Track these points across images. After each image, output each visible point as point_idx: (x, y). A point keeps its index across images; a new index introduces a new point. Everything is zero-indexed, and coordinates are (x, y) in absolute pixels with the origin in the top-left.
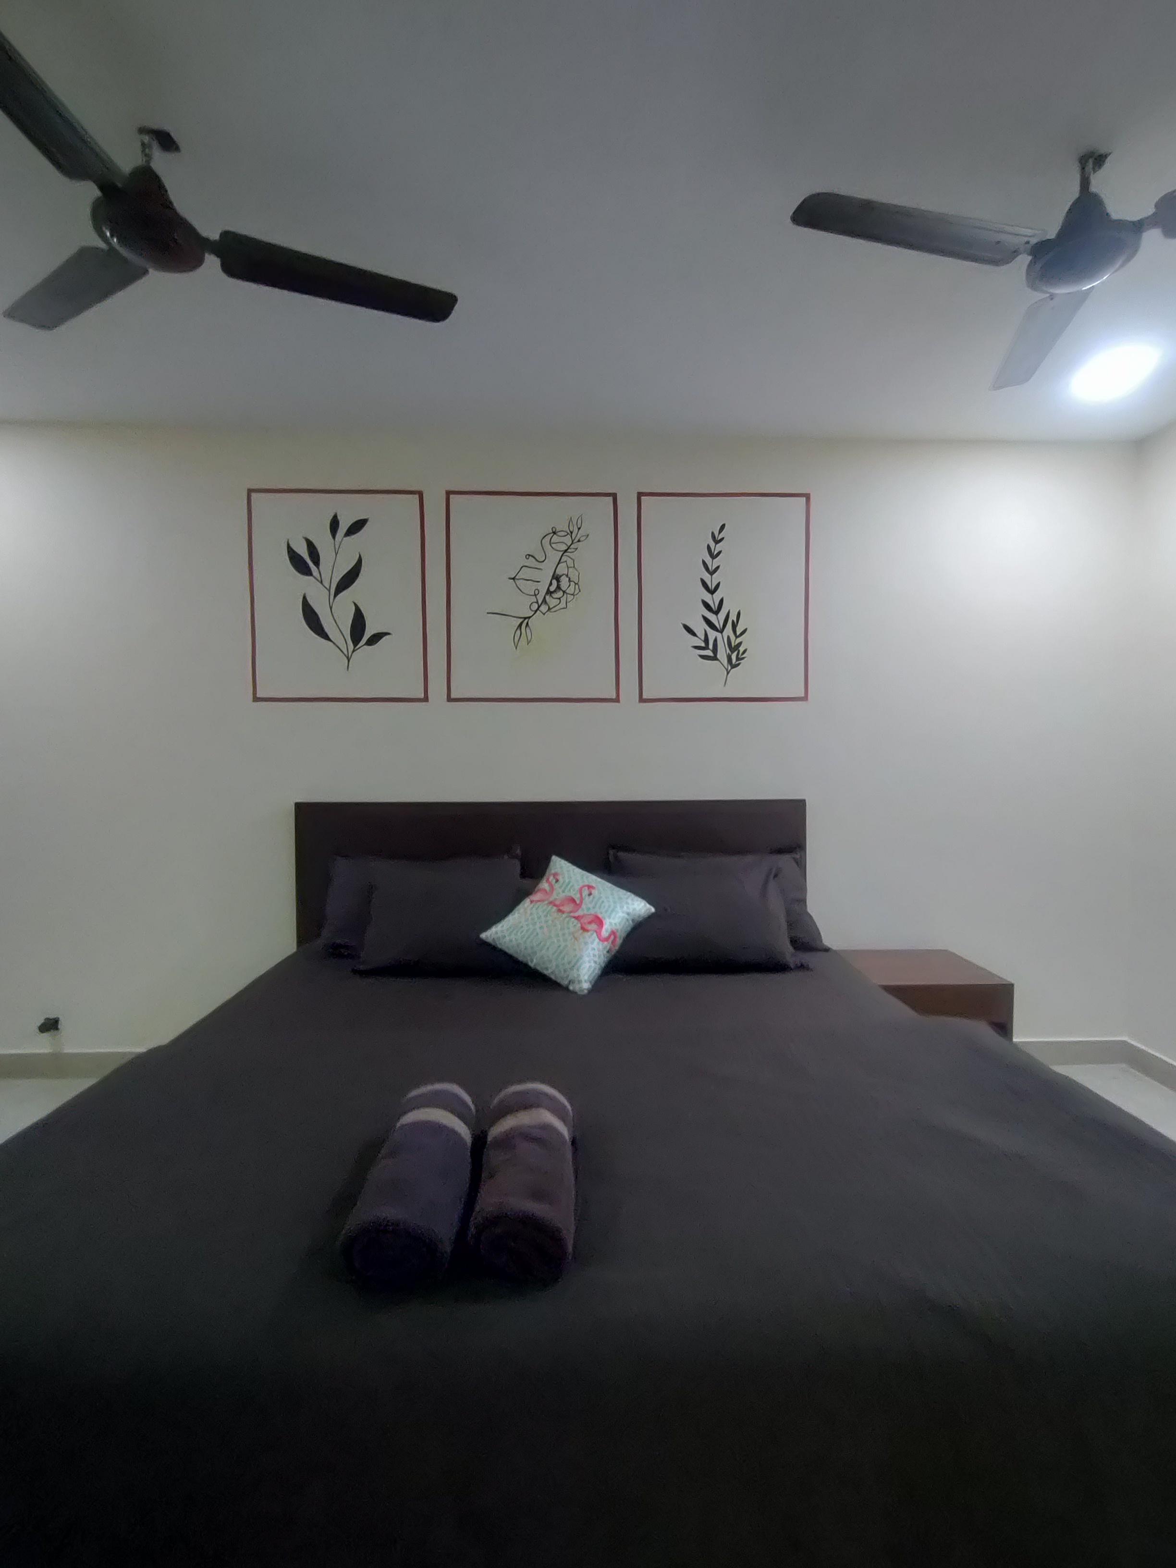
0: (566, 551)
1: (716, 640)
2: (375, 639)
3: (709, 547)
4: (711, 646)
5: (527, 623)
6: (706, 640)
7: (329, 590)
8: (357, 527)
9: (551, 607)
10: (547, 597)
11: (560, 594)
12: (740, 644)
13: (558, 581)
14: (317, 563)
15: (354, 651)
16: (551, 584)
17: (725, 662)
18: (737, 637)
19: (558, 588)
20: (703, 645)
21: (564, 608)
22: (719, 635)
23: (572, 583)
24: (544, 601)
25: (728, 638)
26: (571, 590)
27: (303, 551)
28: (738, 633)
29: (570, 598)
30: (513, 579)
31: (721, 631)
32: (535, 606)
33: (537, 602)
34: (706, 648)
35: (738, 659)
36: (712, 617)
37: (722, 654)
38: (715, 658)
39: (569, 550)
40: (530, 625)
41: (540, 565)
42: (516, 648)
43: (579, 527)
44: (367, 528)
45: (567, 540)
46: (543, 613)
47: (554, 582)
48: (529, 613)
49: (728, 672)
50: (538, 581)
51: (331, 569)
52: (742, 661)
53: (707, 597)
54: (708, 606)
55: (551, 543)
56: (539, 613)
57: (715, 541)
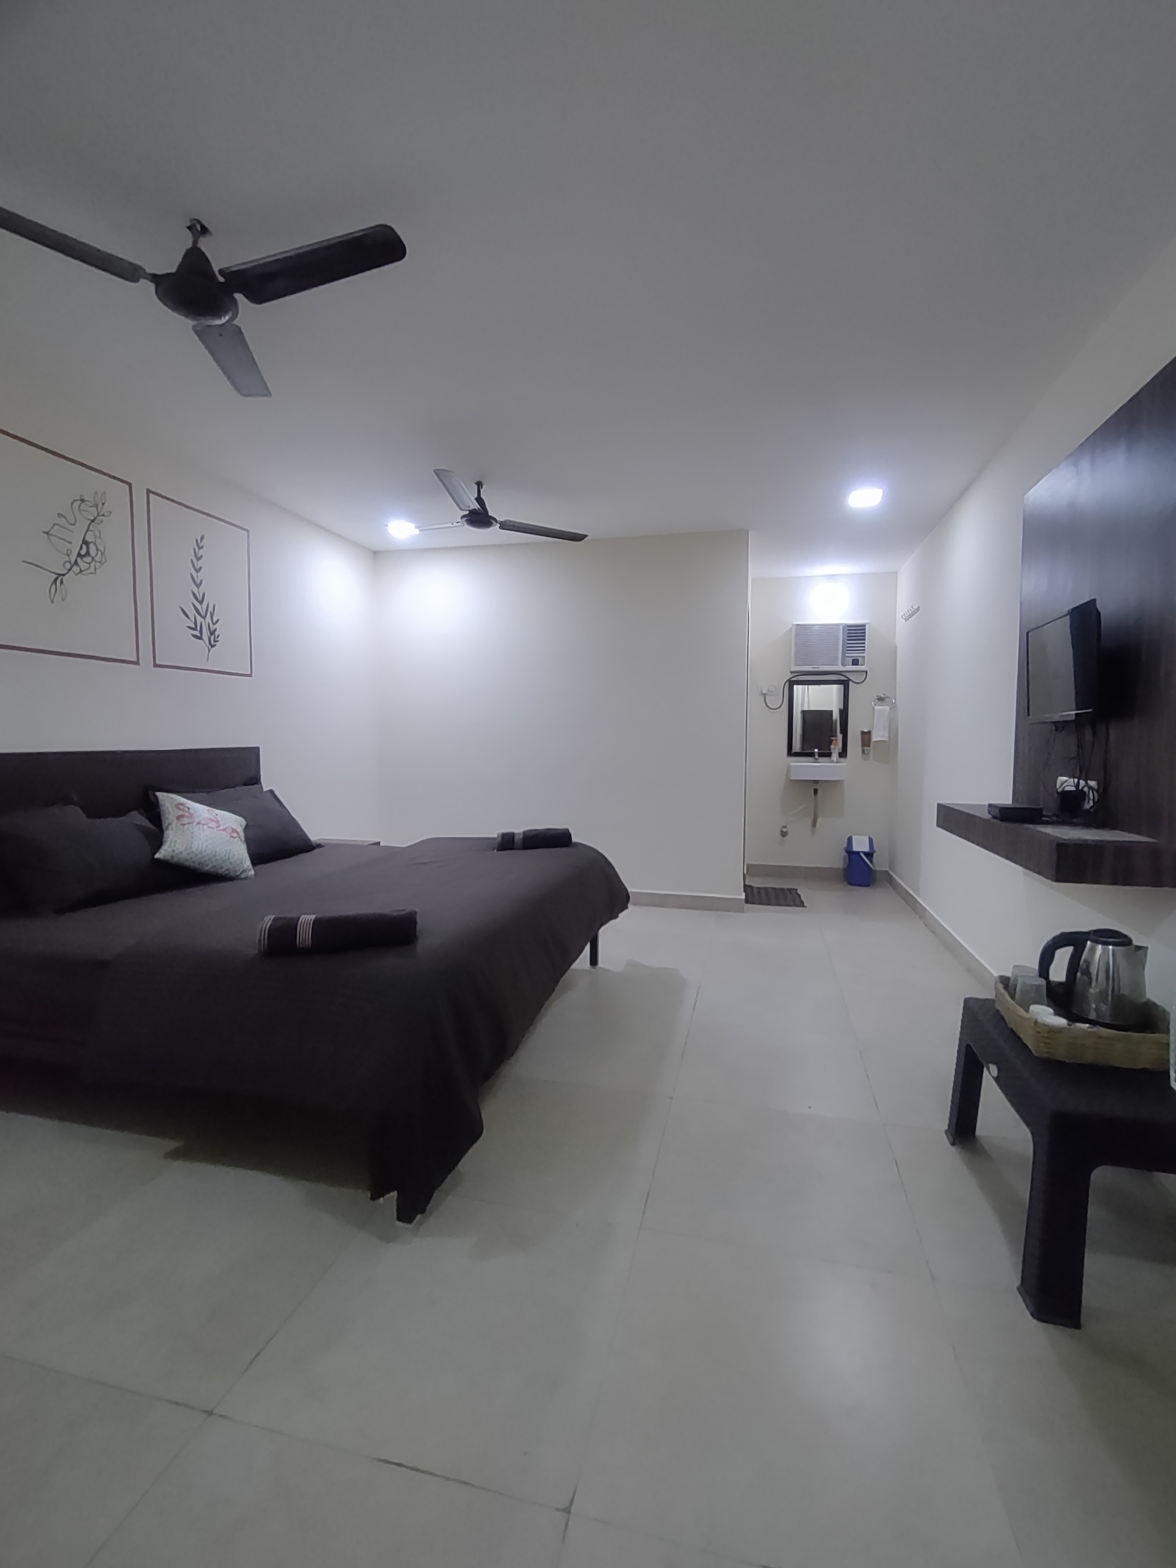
0: (93, 521)
1: (201, 624)
3: (193, 551)
4: (199, 629)
5: (62, 582)
6: (195, 623)
9: (82, 569)
10: (79, 560)
11: (88, 559)
13: (88, 548)
16: (81, 548)
17: (207, 642)
18: (214, 624)
19: (88, 553)
20: (193, 626)
21: (92, 573)
22: (203, 620)
23: (100, 553)
24: (76, 563)
25: (209, 624)
26: (98, 558)
28: (214, 621)
29: (98, 565)
30: (47, 533)
31: (204, 618)
32: (68, 566)
33: (70, 562)
34: (195, 629)
35: (215, 641)
36: (198, 606)
37: (205, 636)
38: (200, 638)
39: (96, 521)
40: (64, 582)
41: (71, 527)
42: (52, 602)
43: (103, 502)
45: (94, 511)
46: (76, 574)
47: (84, 547)
48: (63, 571)
49: (209, 650)
50: (70, 542)
52: (217, 643)
53: (195, 590)
54: (195, 597)
55: (80, 509)
56: (72, 572)
57: (198, 546)
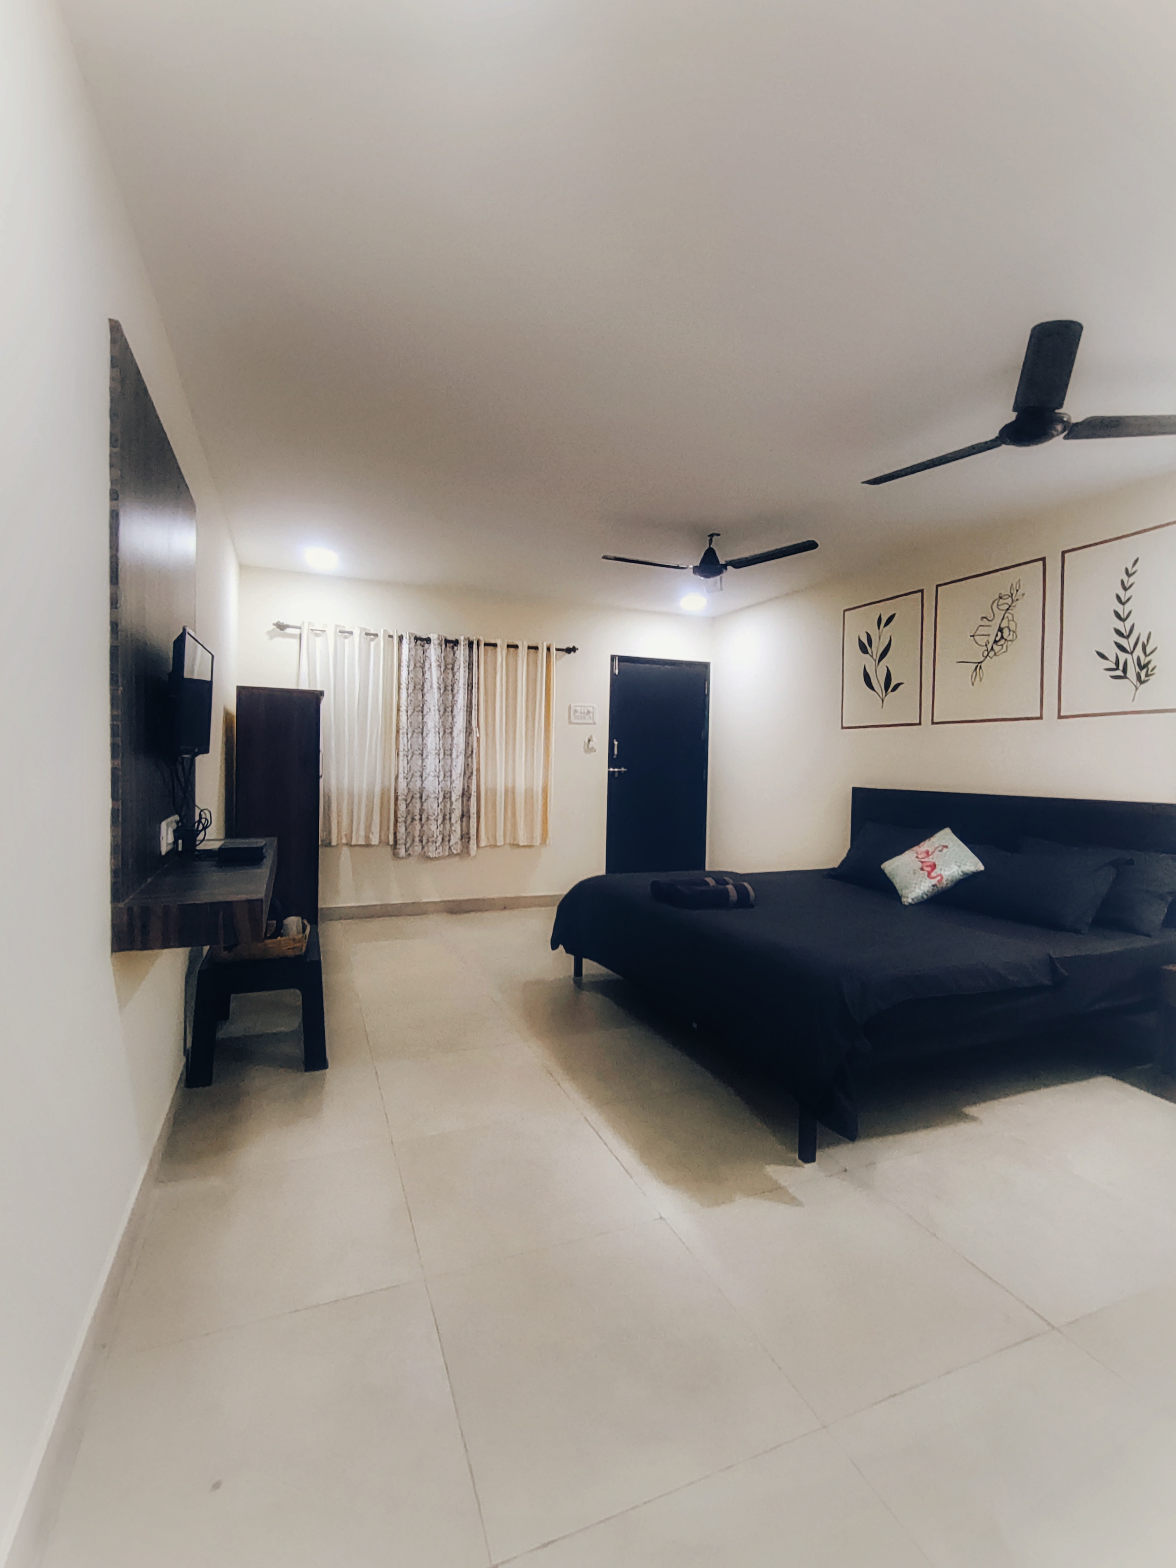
0: (1008, 609)
1: (1126, 663)
2: (896, 687)
3: (1122, 582)
4: (1121, 667)
5: (981, 667)
6: (1117, 663)
7: (875, 661)
8: (890, 619)
9: (996, 652)
10: (995, 647)
11: (1002, 642)
12: (1149, 662)
13: (1002, 633)
14: (870, 646)
15: (886, 696)
16: (997, 635)
17: (1135, 681)
18: (1146, 656)
19: (1002, 637)
20: (1114, 666)
21: (1004, 652)
22: (1128, 656)
23: (1011, 633)
24: (992, 649)
25: (1139, 659)
27: (865, 640)
28: (1148, 652)
30: (973, 636)
32: (986, 653)
33: (987, 650)
34: (1117, 669)
35: (1147, 675)
37: (1131, 673)
38: (1124, 677)
39: (1011, 608)
40: (982, 667)
41: (989, 623)
42: (973, 684)
43: (1018, 588)
44: (895, 619)
45: (1009, 601)
46: (991, 658)
47: (999, 634)
48: (982, 659)
49: (1137, 688)
50: (989, 635)
51: (877, 648)
52: (1151, 677)
53: (1120, 625)
54: (1118, 632)
55: (998, 605)
56: (988, 658)
57: (1128, 574)
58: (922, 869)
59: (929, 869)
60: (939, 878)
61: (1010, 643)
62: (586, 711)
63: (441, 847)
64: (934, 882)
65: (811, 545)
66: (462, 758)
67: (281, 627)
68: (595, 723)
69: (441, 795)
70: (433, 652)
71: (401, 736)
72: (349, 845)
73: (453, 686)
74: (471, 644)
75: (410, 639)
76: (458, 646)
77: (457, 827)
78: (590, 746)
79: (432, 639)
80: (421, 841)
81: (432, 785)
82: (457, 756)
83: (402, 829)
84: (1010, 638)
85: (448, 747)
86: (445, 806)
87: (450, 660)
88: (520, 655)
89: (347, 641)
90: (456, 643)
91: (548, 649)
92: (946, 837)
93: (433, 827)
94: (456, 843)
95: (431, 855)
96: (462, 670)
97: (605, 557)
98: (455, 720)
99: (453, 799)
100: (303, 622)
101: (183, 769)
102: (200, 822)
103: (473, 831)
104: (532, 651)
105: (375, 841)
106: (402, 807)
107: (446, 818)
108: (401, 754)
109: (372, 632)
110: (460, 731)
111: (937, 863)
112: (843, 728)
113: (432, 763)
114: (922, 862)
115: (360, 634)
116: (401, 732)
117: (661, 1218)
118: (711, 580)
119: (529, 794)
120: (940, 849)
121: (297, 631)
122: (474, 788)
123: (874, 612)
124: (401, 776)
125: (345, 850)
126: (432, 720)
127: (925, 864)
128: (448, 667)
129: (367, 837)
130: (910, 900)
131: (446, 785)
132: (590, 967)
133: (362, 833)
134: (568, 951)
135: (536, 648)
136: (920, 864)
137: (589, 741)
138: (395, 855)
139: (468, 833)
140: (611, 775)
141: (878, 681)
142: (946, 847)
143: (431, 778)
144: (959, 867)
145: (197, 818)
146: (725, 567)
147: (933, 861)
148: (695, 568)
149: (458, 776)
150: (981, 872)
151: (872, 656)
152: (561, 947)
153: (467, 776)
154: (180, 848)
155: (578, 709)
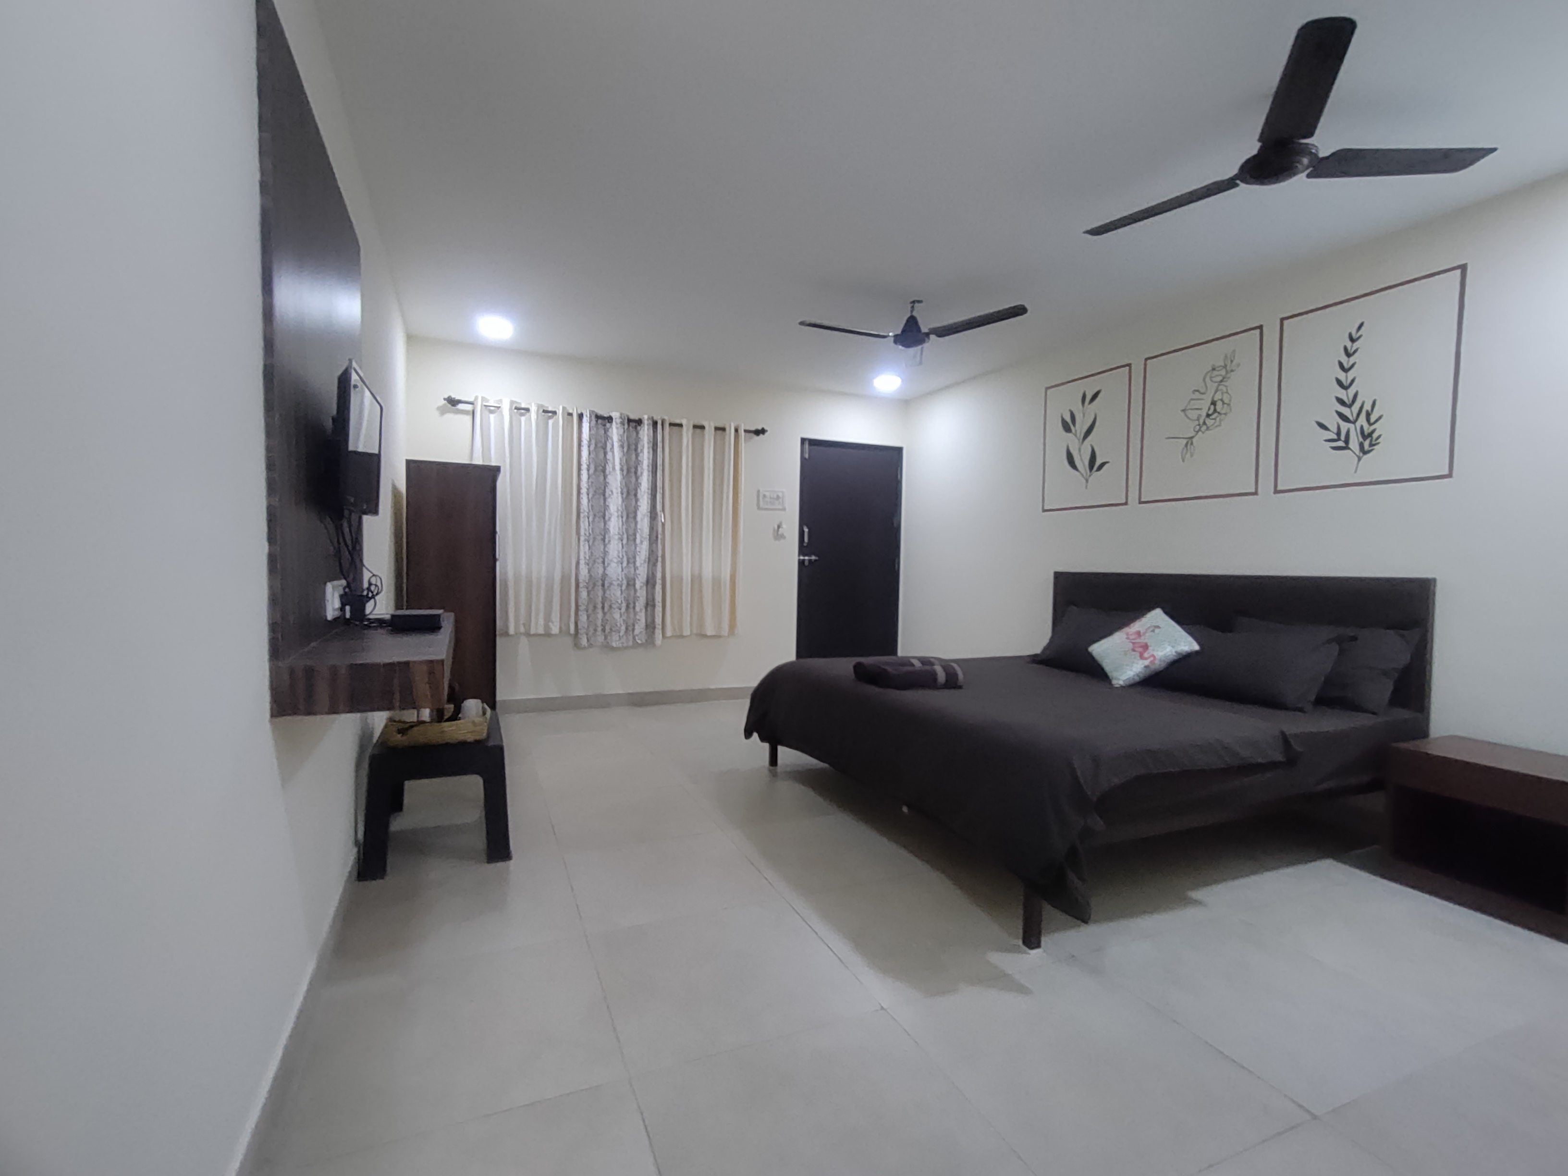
0: (1221, 381)
1: (1348, 431)
2: (1103, 465)
3: (1346, 349)
4: (1343, 437)
5: (1192, 444)
6: (1339, 433)
7: (1079, 440)
8: (1095, 396)
9: (1209, 426)
10: (1207, 419)
11: (1216, 414)
12: (1373, 431)
13: (1215, 406)
14: (1074, 424)
15: (1090, 476)
16: (1209, 409)
17: (1357, 451)
18: (1371, 425)
19: (1215, 411)
20: (1335, 437)
21: (1218, 426)
22: (1351, 426)
23: (1225, 406)
24: (1204, 423)
25: (1362, 427)
27: (1068, 419)
28: (1372, 420)
30: (1183, 411)
31: (1354, 422)
32: (1198, 427)
33: (1199, 425)
34: (1339, 439)
35: (1371, 445)
36: (1345, 411)
37: (1354, 444)
38: (1346, 448)
39: (1225, 380)
40: (1193, 442)
41: (1202, 396)
42: (1183, 461)
43: (1232, 359)
44: (1100, 396)
45: (1223, 372)
46: (1203, 433)
47: (1212, 407)
48: (1192, 434)
49: (1359, 459)
50: (1200, 409)
51: (1081, 427)
52: (1375, 447)
53: (1342, 394)
54: (1341, 402)
55: (1211, 377)
56: (1200, 433)
57: (1352, 340)
58: (1134, 650)
59: (1141, 650)
60: (1152, 659)
61: (1223, 416)
62: (775, 496)
63: (625, 637)
64: (1147, 662)
65: (1019, 311)
66: (646, 545)
67: (453, 402)
68: (784, 509)
69: (625, 582)
70: (615, 432)
71: (582, 519)
72: (528, 634)
73: (636, 468)
74: (655, 424)
75: (591, 416)
76: (642, 425)
77: (642, 616)
78: (779, 533)
79: (614, 418)
80: (604, 630)
81: (615, 571)
82: (642, 542)
83: (583, 618)
84: (1223, 412)
85: (631, 532)
86: (629, 595)
87: (632, 441)
88: (707, 437)
89: (523, 419)
90: (639, 422)
91: (736, 430)
92: (1157, 616)
93: (617, 616)
94: (641, 632)
95: (614, 645)
96: (646, 451)
97: (802, 323)
98: (639, 504)
99: (638, 586)
100: (476, 398)
101: (350, 526)
102: (369, 589)
103: (658, 620)
104: (719, 432)
105: (555, 630)
106: (584, 594)
107: (630, 606)
108: (582, 539)
109: (550, 409)
110: (644, 515)
111: (1149, 644)
112: (1044, 511)
113: (615, 548)
114: (1133, 643)
115: (538, 410)
116: (582, 515)
117: (882, 1008)
118: (912, 350)
119: (717, 582)
120: (1151, 629)
121: (469, 407)
122: (659, 575)
123: (1078, 389)
124: (582, 562)
125: (524, 640)
126: (615, 503)
127: (1136, 645)
128: (631, 448)
129: (547, 627)
130: (1121, 683)
131: (629, 572)
132: (787, 755)
133: (541, 622)
134: (763, 739)
135: (723, 429)
136: (1131, 644)
137: (779, 527)
138: (577, 645)
139: (653, 621)
140: (801, 563)
141: (1082, 461)
142: (1158, 627)
143: (613, 565)
144: (1173, 647)
145: (366, 585)
146: (927, 335)
147: (1146, 641)
148: (896, 336)
149: (642, 562)
150: (1197, 652)
151: (1076, 435)
152: (755, 735)
153: (651, 563)
154: (348, 616)
155: (767, 494)
